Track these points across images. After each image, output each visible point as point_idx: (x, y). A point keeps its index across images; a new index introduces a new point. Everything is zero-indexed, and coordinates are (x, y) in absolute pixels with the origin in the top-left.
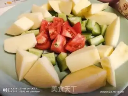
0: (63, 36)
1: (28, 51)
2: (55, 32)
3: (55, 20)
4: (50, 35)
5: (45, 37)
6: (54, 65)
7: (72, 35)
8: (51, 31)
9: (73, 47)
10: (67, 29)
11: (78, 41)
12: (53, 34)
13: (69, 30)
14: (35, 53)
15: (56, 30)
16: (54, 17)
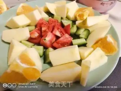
0: (54, 34)
1: (21, 42)
2: (47, 30)
3: (50, 21)
4: (43, 32)
5: (38, 33)
6: (41, 57)
7: (61, 35)
8: (43, 29)
9: (60, 45)
10: (58, 29)
11: (65, 41)
12: (45, 31)
13: (60, 30)
14: (26, 45)
15: (48, 29)
16: (51, 17)
